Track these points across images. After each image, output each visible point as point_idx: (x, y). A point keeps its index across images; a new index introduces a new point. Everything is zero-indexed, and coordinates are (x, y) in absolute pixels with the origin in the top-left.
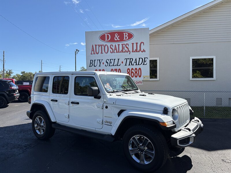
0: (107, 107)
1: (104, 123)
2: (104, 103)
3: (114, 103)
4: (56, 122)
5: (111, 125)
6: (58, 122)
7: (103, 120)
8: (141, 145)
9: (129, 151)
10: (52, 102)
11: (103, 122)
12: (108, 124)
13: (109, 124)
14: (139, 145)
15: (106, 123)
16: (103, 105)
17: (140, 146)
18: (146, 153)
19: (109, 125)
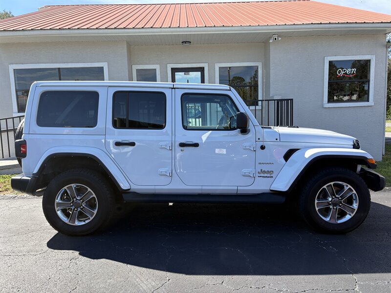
0: (263, 148)
1: (257, 174)
2: (257, 140)
3: (277, 139)
4: (130, 189)
5: (272, 177)
12: (266, 175)
15: (262, 175)
19: (268, 177)
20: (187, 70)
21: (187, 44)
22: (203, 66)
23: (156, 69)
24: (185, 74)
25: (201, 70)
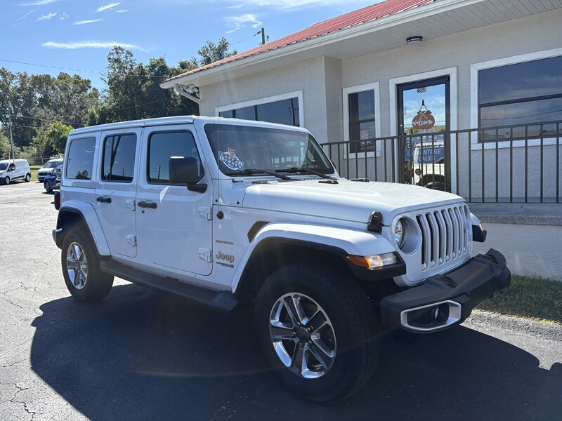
0: (221, 216)
1: (215, 259)
2: (215, 203)
3: (238, 203)
4: (111, 256)
5: (232, 266)
6: (115, 255)
7: (211, 252)
8: (304, 322)
9: (270, 327)
10: (99, 203)
11: (212, 256)
12: (225, 262)
13: (228, 263)
14: (299, 321)
15: (221, 261)
16: (212, 209)
17: (302, 325)
18: (312, 350)
19: (228, 266)
20: (421, 85)
21: (414, 42)
22: (448, 74)
23: (373, 90)
24: (418, 91)
25: (445, 80)
